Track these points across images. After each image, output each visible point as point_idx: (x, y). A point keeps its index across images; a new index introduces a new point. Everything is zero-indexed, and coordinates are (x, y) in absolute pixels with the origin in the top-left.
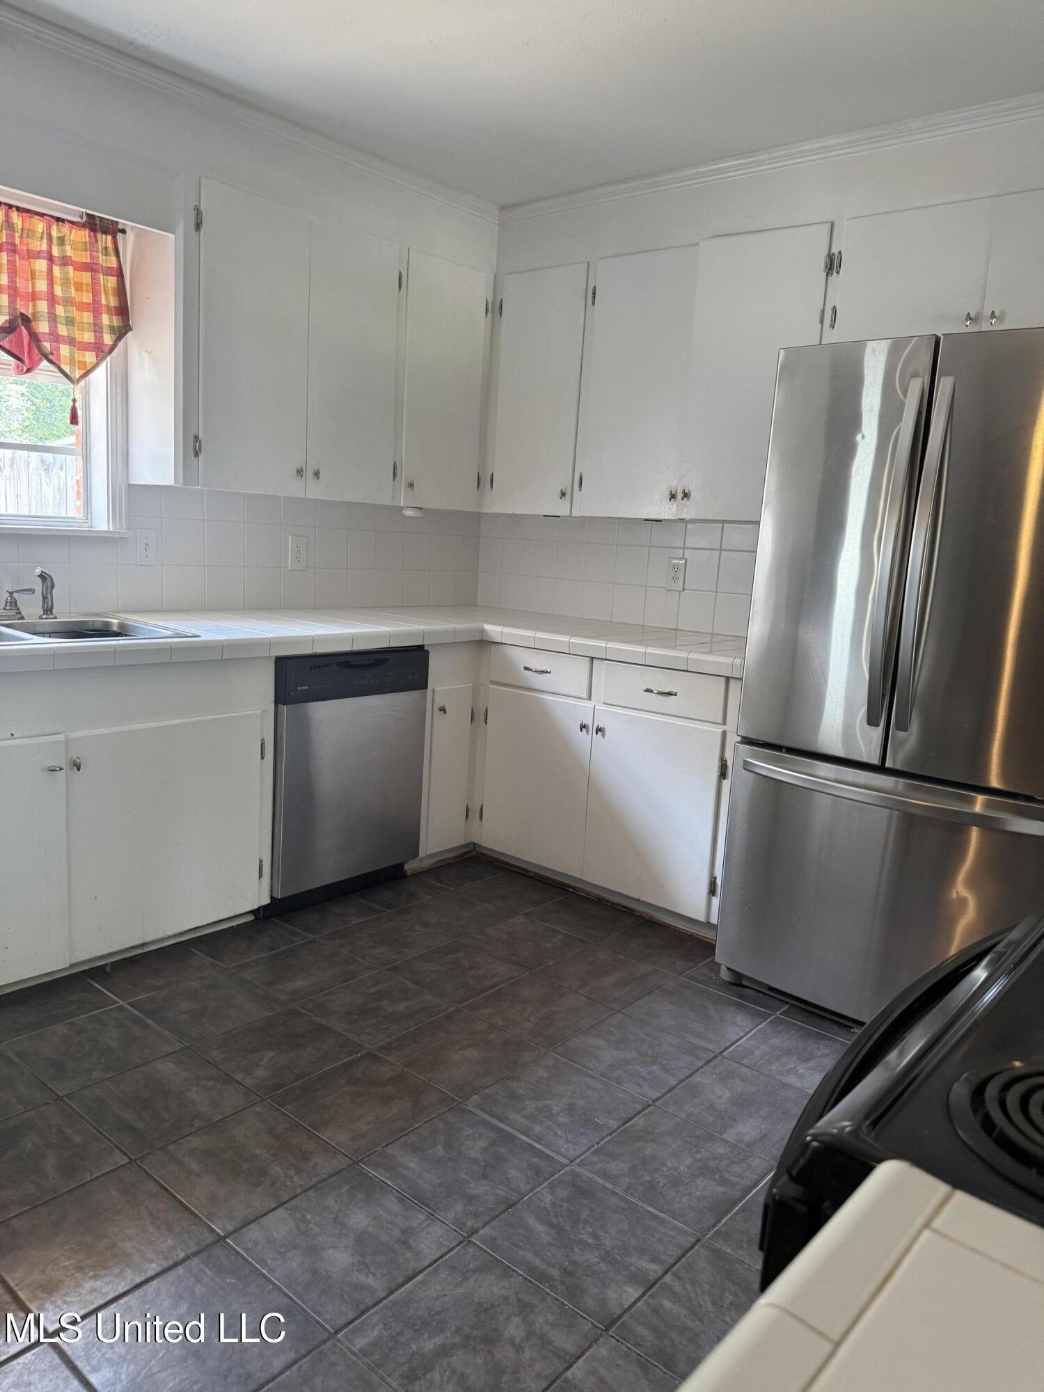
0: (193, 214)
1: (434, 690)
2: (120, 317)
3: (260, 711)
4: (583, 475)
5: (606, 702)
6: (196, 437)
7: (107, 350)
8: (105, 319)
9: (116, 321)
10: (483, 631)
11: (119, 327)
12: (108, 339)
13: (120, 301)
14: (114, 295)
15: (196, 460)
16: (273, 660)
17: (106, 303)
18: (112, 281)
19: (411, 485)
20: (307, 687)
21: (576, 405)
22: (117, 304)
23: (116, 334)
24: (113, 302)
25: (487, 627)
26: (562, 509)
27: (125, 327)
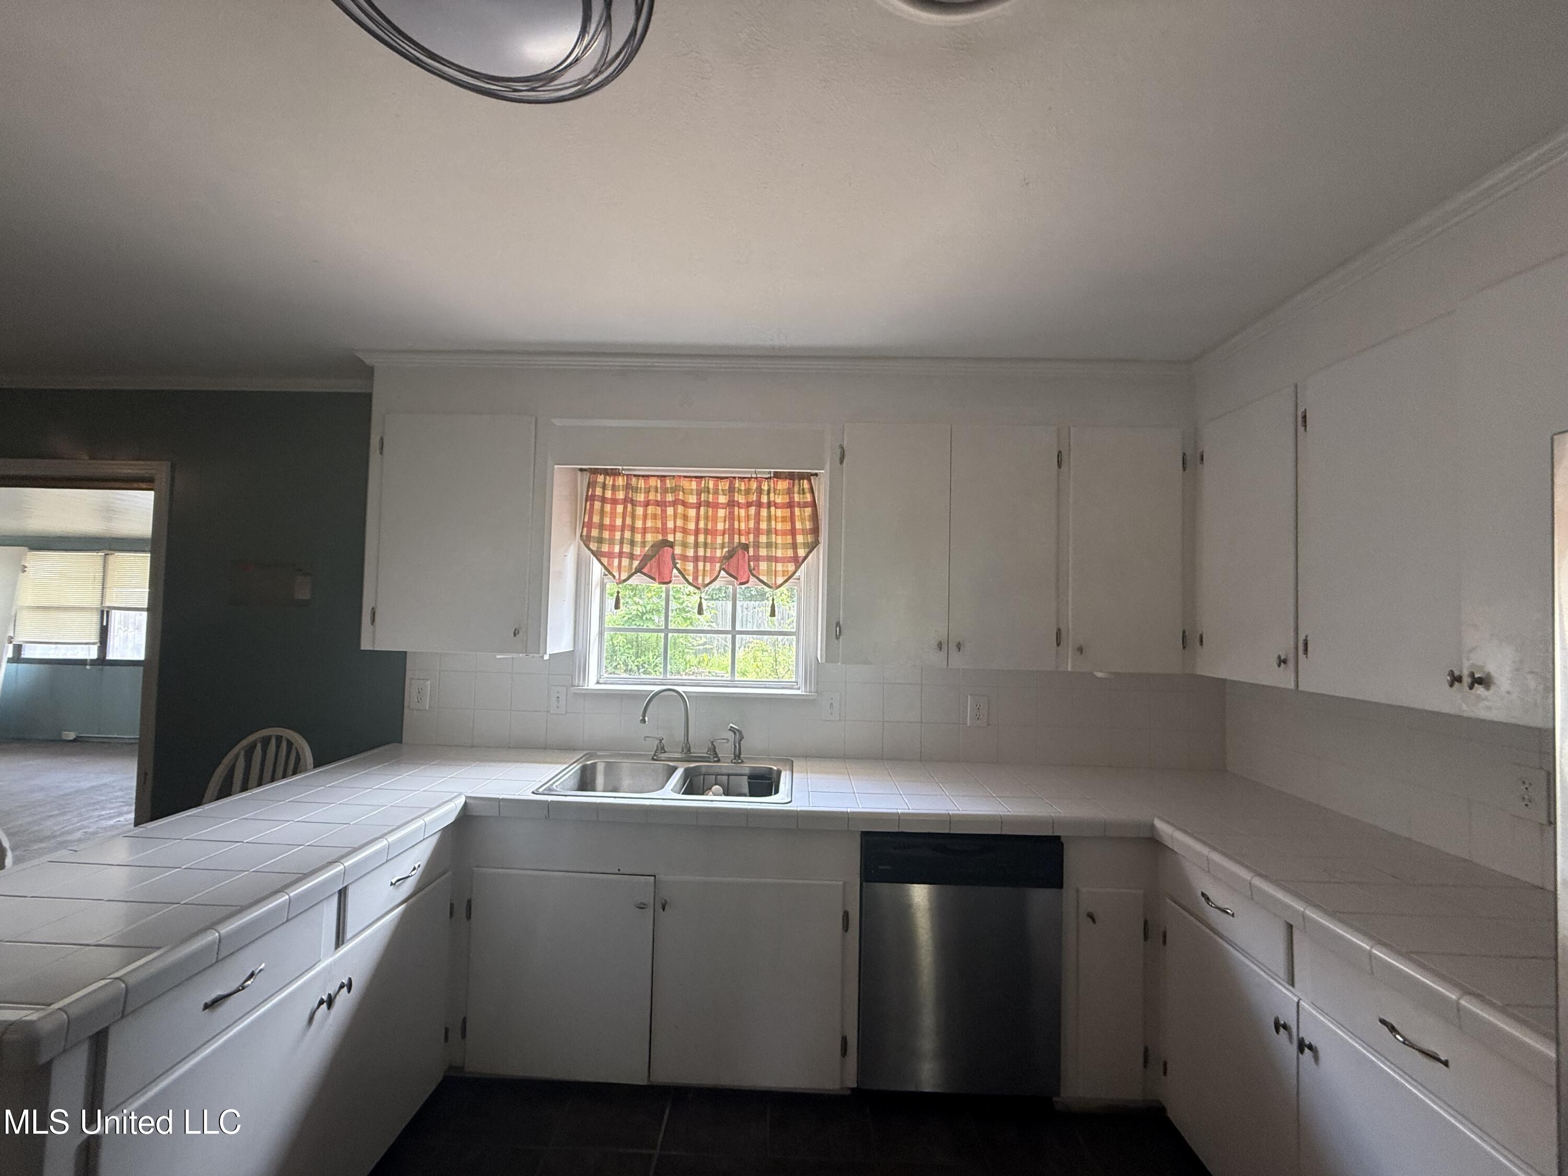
0: (839, 451)
1: (1078, 891)
2: (813, 535)
3: (842, 883)
4: (1309, 638)
5: (1314, 1003)
6: (838, 624)
7: (801, 560)
8: (800, 539)
9: (810, 539)
10: (1152, 827)
11: (812, 542)
12: (801, 552)
13: (814, 524)
14: (809, 521)
15: (836, 641)
16: (860, 833)
17: (801, 527)
18: (808, 511)
19: (1080, 650)
20: (889, 867)
21: (1292, 550)
22: (812, 527)
23: (809, 547)
24: (808, 525)
25: (1159, 825)
26: (1283, 679)
27: (815, 542)
